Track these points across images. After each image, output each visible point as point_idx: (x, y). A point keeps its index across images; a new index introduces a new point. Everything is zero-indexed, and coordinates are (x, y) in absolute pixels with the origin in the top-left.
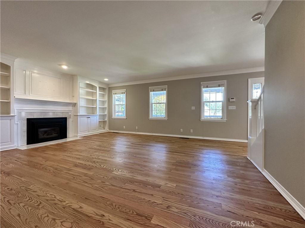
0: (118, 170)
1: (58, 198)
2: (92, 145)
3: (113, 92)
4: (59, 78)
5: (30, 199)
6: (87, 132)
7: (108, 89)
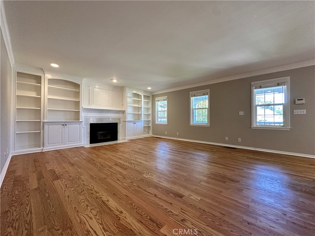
0: (148, 173)
1: (95, 189)
2: (134, 148)
3: (157, 99)
4: (112, 91)
5: (78, 186)
6: (133, 136)
7: (152, 97)
